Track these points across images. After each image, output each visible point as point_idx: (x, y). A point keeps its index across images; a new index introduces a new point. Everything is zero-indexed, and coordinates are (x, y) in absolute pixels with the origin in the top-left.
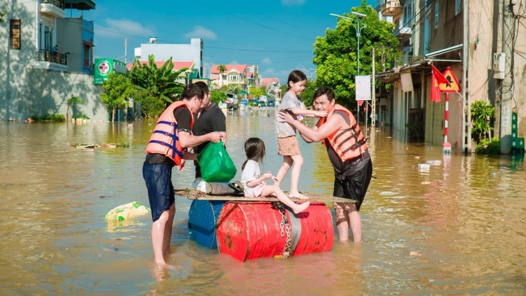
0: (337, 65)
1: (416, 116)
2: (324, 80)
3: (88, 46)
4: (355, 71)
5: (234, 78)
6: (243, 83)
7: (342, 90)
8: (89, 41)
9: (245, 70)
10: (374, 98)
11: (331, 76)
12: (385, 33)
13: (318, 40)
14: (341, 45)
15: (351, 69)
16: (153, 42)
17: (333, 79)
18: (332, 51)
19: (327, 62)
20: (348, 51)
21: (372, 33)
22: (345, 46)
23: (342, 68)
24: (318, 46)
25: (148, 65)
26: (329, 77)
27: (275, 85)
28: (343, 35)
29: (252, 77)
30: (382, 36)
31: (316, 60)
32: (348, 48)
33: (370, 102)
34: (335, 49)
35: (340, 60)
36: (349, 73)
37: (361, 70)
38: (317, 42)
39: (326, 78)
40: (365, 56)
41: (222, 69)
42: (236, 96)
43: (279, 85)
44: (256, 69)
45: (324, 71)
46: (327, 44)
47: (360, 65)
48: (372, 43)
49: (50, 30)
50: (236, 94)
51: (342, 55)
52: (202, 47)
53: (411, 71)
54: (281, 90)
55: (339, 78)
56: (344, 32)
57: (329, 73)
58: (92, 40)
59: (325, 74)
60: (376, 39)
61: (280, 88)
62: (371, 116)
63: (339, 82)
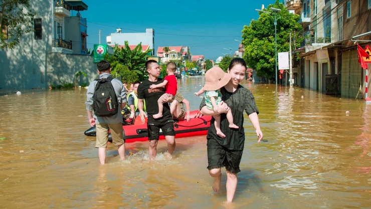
0: (260, 45)
1: (332, 80)
2: (251, 56)
3: (84, 36)
4: (273, 50)
5: (174, 56)
6: (180, 59)
7: (264, 63)
8: (84, 32)
9: (182, 50)
10: (291, 68)
11: (256, 53)
12: (293, 22)
13: (245, 28)
14: (262, 31)
15: (270, 48)
16: (119, 32)
17: (257, 55)
18: (256, 36)
19: (253, 43)
20: (268, 35)
21: (285, 22)
22: (266, 32)
23: (264, 47)
24: (246, 32)
25: (124, 48)
26: (255, 54)
27: (201, 60)
28: (264, 24)
29: (186, 54)
30: (291, 24)
31: (244, 42)
32: (268, 33)
33: (289, 70)
34: (258, 34)
35: (262, 42)
36: (269, 51)
37: (278, 48)
38: (244, 29)
39: (253, 54)
40: (280, 39)
41: (167, 50)
42: (179, 69)
43: (204, 60)
44: (188, 49)
45: (251, 49)
46: (252, 31)
47: (277, 45)
48: (285, 30)
49: (61, 26)
50: (179, 67)
51: (264, 38)
52: (154, 34)
53: (328, 49)
54: (205, 64)
55: (262, 54)
56: (264, 22)
57: (255, 51)
58: (86, 31)
59: (252, 52)
60: (287, 27)
61: (205, 62)
62: (290, 80)
63: (263, 58)
